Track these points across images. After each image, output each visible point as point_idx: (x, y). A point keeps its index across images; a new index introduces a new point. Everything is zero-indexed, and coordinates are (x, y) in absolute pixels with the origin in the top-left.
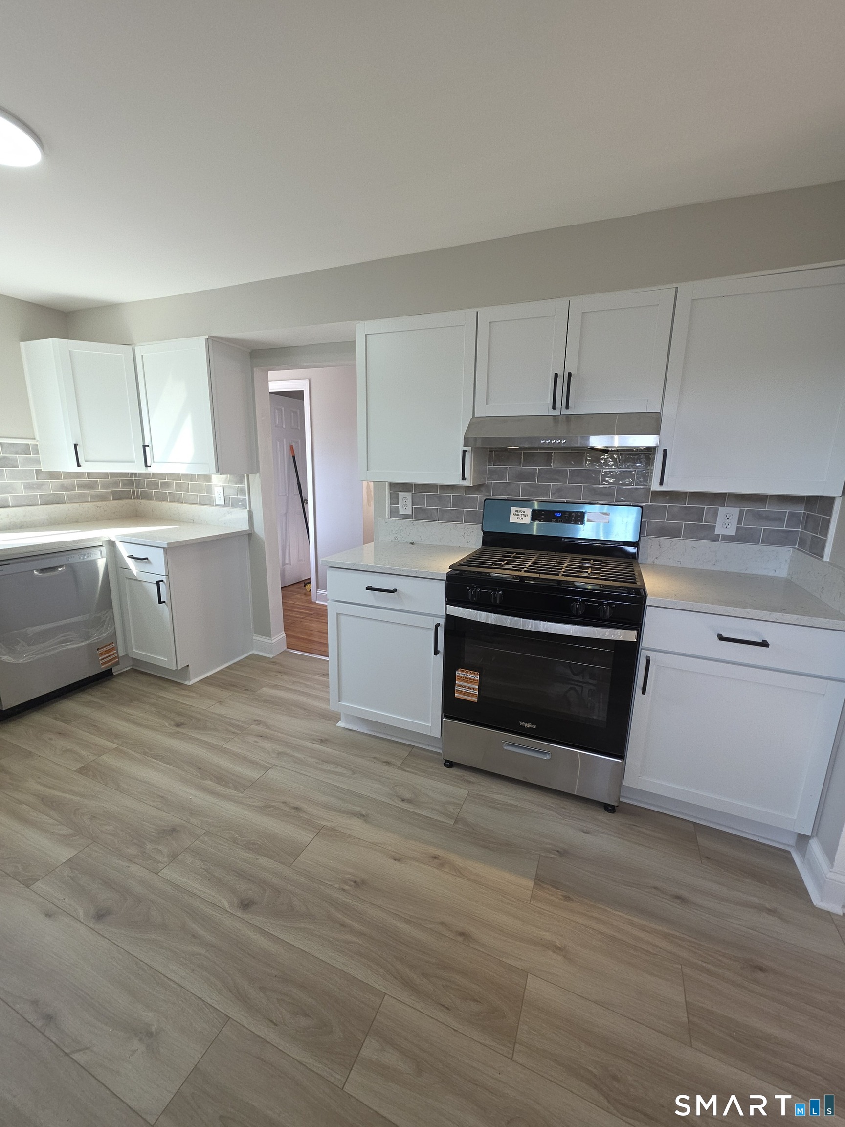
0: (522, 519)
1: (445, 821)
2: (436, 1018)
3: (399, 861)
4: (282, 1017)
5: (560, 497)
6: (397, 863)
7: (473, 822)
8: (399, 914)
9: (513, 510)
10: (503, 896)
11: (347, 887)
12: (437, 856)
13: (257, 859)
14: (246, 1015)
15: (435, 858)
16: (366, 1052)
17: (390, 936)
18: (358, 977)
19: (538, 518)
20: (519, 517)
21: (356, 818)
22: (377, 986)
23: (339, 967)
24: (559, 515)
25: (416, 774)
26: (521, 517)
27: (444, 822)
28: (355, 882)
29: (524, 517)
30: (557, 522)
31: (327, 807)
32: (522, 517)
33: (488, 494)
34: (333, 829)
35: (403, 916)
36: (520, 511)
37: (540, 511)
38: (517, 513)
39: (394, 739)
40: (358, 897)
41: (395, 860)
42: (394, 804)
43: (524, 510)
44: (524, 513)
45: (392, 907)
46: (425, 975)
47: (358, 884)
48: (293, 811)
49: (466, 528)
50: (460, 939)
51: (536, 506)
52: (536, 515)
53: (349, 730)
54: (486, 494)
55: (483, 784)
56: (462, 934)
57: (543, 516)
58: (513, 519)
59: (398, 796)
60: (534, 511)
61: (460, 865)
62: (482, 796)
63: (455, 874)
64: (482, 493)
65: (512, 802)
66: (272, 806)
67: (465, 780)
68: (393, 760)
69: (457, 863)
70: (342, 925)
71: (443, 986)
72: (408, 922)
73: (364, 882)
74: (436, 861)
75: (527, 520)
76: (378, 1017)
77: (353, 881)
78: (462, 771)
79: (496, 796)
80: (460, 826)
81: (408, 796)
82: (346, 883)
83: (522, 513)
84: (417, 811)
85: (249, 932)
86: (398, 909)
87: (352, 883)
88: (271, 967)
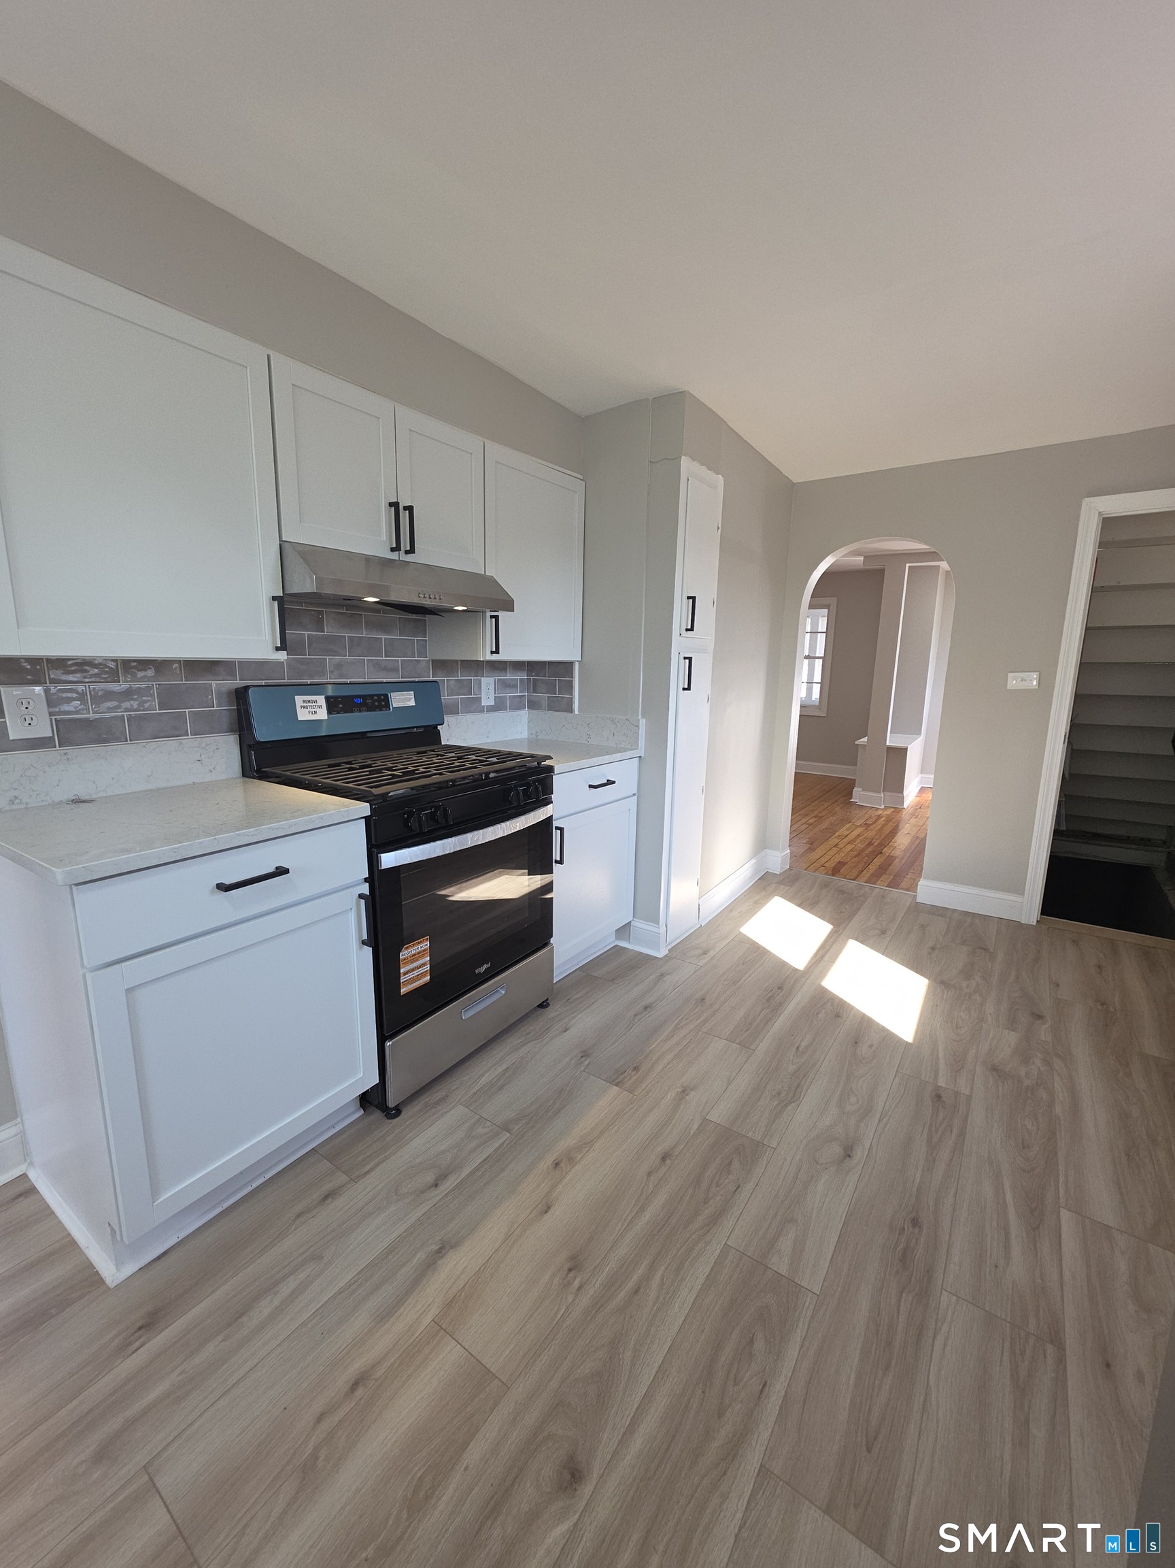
0: (316, 712)
1: (500, 1142)
2: (747, 1198)
3: (549, 1208)
4: (756, 1375)
5: (341, 676)
6: (551, 1211)
7: (515, 1114)
8: (630, 1218)
9: (299, 700)
10: (625, 1114)
11: (576, 1283)
12: (555, 1162)
13: (466, 1469)
14: (756, 1435)
15: (557, 1164)
16: (784, 1270)
17: (659, 1232)
18: (707, 1273)
19: (336, 709)
20: (310, 710)
21: (440, 1262)
22: (718, 1252)
23: (695, 1296)
24: (359, 701)
25: (386, 1158)
26: (313, 710)
27: (503, 1144)
28: (570, 1270)
29: (318, 710)
30: (360, 711)
31: (384, 1316)
32: (315, 710)
33: (230, 678)
34: (449, 1305)
35: (633, 1214)
36: (309, 702)
37: (335, 698)
38: (305, 704)
39: (268, 1176)
40: (596, 1267)
41: (546, 1212)
42: (438, 1198)
43: (315, 699)
44: (315, 704)
45: (620, 1224)
46: (706, 1202)
47: (575, 1265)
48: (360, 1392)
49: (203, 745)
50: (668, 1162)
51: (330, 691)
52: (333, 705)
53: (159, 1258)
54: (227, 678)
55: (455, 1087)
56: (664, 1159)
57: (341, 706)
58: (303, 715)
59: (423, 1192)
60: (328, 699)
61: (576, 1141)
62: (475, 1093)
63: (587, 1149)
64: (221, 678)
65: (500, 1070)
66: (317, 1449)
67: (438, 1103)
68: (328, 1187)
69: (571, 1144)
70: (636, 1292)
71: (717, 1187)
72: (642, 1209)
73: (573, 1258)
74: (562, 1165)
75: (322, 714)
76: (749, 1254)
77: (568, 1274)
78: (415, 1103)
79: (483, 1081)
80: (517, 1128)
81: (430, 1177)
82: (569, 1284)
83: (314, 704)
84: (467, 1171)
85: (628, 1457)
86: (624, 1217)
87: (572, 1274)
88: (689, 1402)
